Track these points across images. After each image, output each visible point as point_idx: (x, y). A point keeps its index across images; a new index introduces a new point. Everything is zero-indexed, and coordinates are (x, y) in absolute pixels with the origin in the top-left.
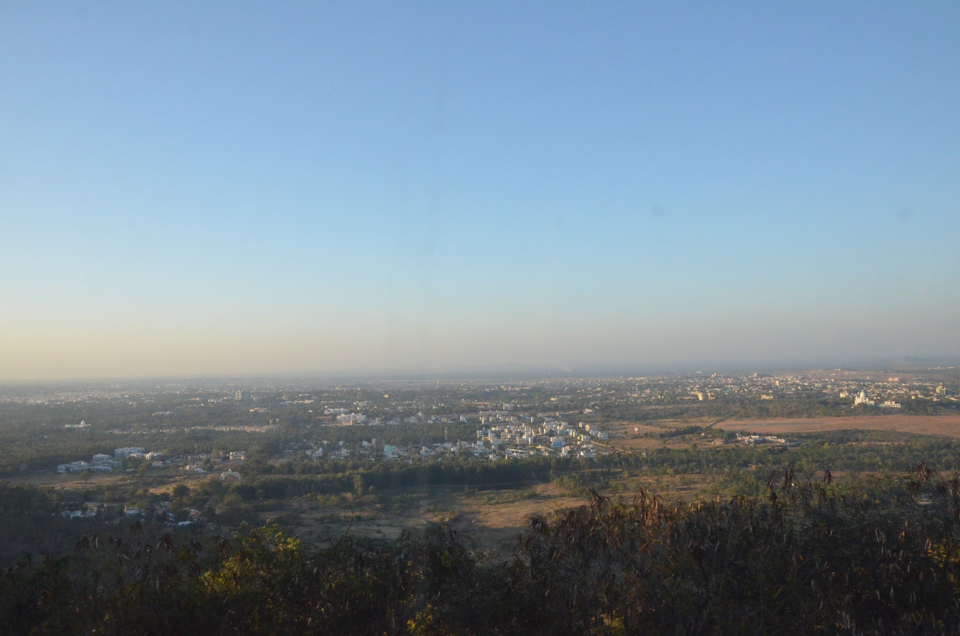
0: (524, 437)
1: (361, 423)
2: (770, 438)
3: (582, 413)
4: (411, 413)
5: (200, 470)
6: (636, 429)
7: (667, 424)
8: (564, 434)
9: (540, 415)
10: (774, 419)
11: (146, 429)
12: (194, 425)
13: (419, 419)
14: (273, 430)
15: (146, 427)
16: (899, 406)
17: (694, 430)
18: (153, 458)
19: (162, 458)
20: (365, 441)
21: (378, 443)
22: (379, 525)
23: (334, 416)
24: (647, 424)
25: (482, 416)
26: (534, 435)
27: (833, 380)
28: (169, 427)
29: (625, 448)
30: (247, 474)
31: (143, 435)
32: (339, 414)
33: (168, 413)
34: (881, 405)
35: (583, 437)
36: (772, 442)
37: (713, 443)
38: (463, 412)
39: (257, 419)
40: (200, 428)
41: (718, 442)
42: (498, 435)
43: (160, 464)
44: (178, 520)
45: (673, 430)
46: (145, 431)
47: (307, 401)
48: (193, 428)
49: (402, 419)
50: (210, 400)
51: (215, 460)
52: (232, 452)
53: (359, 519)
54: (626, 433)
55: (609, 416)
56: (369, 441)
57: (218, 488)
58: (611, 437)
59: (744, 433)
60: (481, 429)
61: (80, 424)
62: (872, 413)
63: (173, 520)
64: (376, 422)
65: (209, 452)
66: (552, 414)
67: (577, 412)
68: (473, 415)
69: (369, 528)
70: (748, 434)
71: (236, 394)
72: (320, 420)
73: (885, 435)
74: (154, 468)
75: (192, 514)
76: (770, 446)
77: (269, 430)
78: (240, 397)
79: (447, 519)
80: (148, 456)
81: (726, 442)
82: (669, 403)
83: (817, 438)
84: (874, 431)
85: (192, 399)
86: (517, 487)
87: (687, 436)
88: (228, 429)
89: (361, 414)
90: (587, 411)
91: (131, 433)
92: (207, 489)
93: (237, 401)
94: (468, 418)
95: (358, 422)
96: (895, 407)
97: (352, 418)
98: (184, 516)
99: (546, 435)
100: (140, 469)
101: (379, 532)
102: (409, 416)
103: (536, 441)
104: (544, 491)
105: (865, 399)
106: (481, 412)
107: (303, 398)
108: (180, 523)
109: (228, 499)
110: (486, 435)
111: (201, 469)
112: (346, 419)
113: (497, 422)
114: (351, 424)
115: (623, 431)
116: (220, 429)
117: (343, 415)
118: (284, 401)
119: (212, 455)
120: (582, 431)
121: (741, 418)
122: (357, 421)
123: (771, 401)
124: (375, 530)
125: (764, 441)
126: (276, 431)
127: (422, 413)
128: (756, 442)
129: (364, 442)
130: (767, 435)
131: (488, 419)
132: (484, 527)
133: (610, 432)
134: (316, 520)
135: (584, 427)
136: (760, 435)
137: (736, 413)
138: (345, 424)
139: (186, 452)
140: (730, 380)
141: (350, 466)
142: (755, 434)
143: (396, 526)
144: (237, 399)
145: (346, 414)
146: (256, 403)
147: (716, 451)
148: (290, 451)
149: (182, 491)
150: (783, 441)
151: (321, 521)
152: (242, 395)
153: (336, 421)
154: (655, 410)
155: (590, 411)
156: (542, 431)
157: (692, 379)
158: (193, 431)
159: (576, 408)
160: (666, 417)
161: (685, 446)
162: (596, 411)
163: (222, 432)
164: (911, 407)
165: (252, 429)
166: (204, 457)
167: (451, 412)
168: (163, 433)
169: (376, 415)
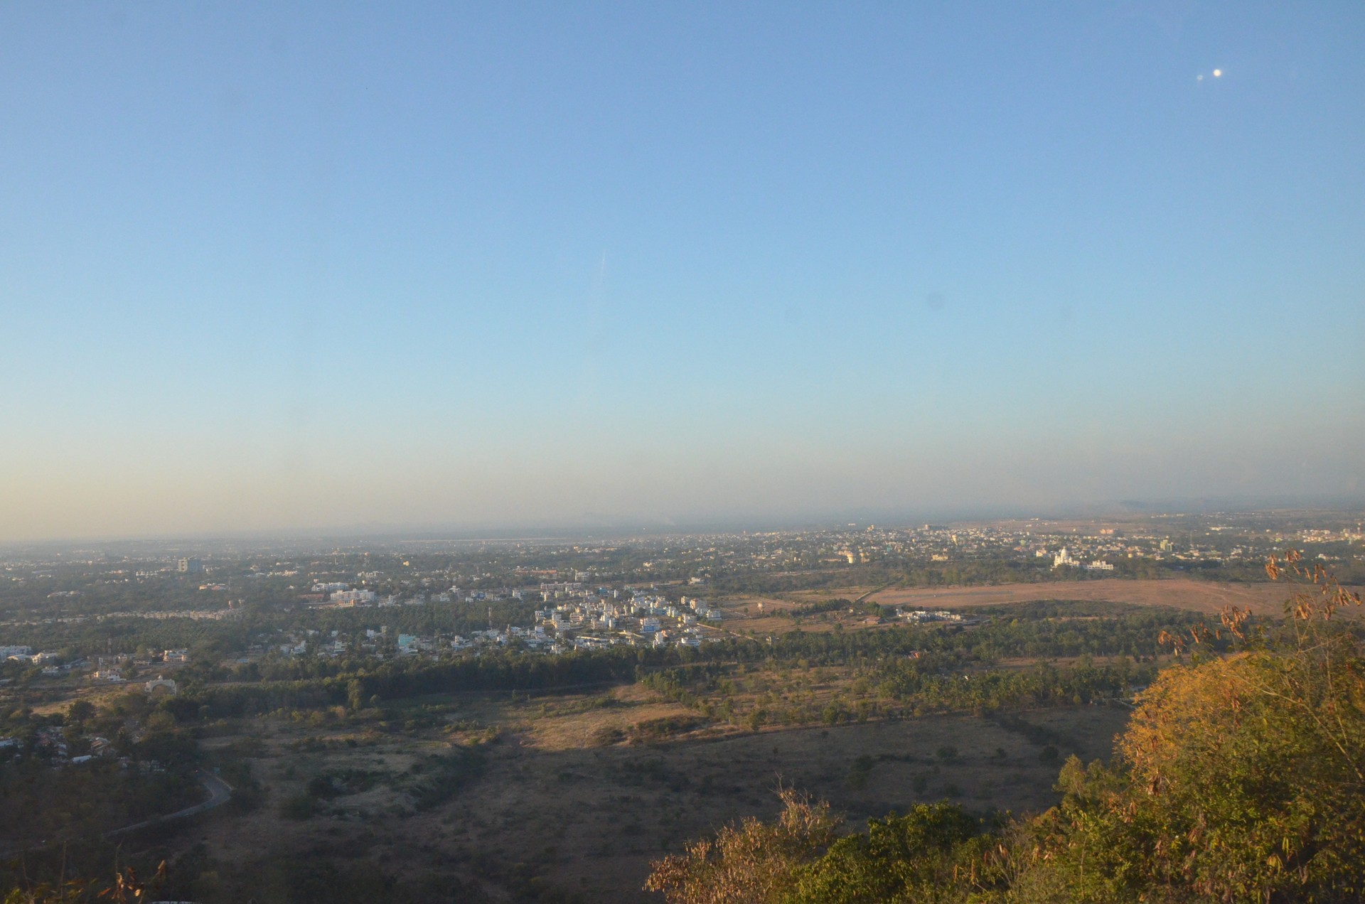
0: (603, 619)
1: (367, 603)
2: (940, 614)
3: (686, 583)
4: (443, 587)
5: (116, 678)
6: (760, 605)
7: (803, 597)
8: (660, 613)
9: (627, 587)
10: (948, 588)
11: (38, 618)
12: (113, 610)
13: (453, 596)
14: (232, 616)
15: (37, 614)
16: (1110, 567)
17: (838, 605)
18: (43, 662)
19: (58, 662)
20: (371, 629)
21: (391, 632)
22: (381, 753)
23: (327, 593)
24: (776, 598)
25: (544, 591)
26: (617, 615)
27: (1028, 534)
28: (73, 615)
29: (744, 632)
30: (186, 683)
31: (31, 627)
32: (334, 591)
33: (72, 593)
34: (1088, 566)
35: (686, 618)
36: (943, 619)
37: (864, 622)
38: (518, 585)
39: (212, 601)
40: (120, 615)
41: (871, 621)
42: (565, 617)
43: (54, 670)
44: (71, 755)
45: (811, 605)
46: (35, 621)
47: (287, 573)
48: (109, 615)
49: (428, 596)
50: (139, 573)
51: (140, 662)
52: (168, 649)
53: (353, 744)
54: (746, 610)
55: (723, 587)
56: (377, 629)
57: (141, 705)
58: (725, 617)
59: (907, 608)
60: (541, 608)
62: (1076, 577)
63: (66, 754)
64: (390, 601)
65: (130, 650)
66: (645, 586)
67: (680, 582)
68: (532, 590)
69: (366, 757)
70: (912, 609)
71: (180, 564)
72: (305, 601)
73: (1093, 607)
74: (47, 676)
75: (95, 744)
76: (940, 625)
77: (228, 616)
78: (186, 568)
79: (483, 741)
80: (36, 658)
81: (882, 621)
82: (807, 567)
83: (1003, 613)
84: (1078, 601)
85: (112, 572)
86: (589, 691)
87: (829, 614)
88: (165, 616)
89: (366, 590)
90: (694, 580)
91: (13, 625)
92: (123, 706)
93: (181, 574)
94: (523, 594)
95: (363, 601)
96: (1106, 568)
97: (353, 596)
98: (84, 748)
99: (634, 615)
100: (24, 679)
101: (381, 762)
102: (438, 592)
103: (620, 624)
104: (625, 696)
105: (1068, 559)
106: (542, 585)
107: (282, 569)
108: (75, 759)
109: (154, 720)
110: (549, 617)
111: (118, 677)
112: (343, 598)
113: (565, 599)
114: (351, 604)
115: (743, 608)
116: (152, 616)
117: (340, 592)
118: (251, 572)
119: (136, 655)
120: (686, 610)
121: (902, 587)
122: (360, 600)
123: (944, 562)
124: (374, 761)
125: (933, 619)
126: (237, 617)
127: (457, 587)
128: (922, 619)
129: (368, 631)
130: (938, 610)
131: (553, 594)
132: (537, 750)
133: (724, 609)
134: (288, 748)
135: (688, 604)
136: (928, 610)
137: (898, 580)
138: (342, 606)
139: (97, 651)
140: (892, 535)
141: (345, 667)
142: (921, 609)
143: (408, 753)
144: (180, 570)
145: (344, 591)
146: (209, 577)
147: (867, 633)
148: (257, 647)
149: (83, 710)
150: (958, 617)
151: (294, 748)
152: (188, 565)
153: (329, 602)
154: (788, 577)
155: (698, 580)
156: (629, 610)
157: (839, 533)
158: (111, 621)
159: (678, 576)
160: (803, 587)
161: (825, 627)
162: (706, 580)
163: (155, 620)
164: (1126, 569)
165: (201, 616)
166: (123, 658)
167: (500, 584)
168: (62, 623)
169: (389, 592)
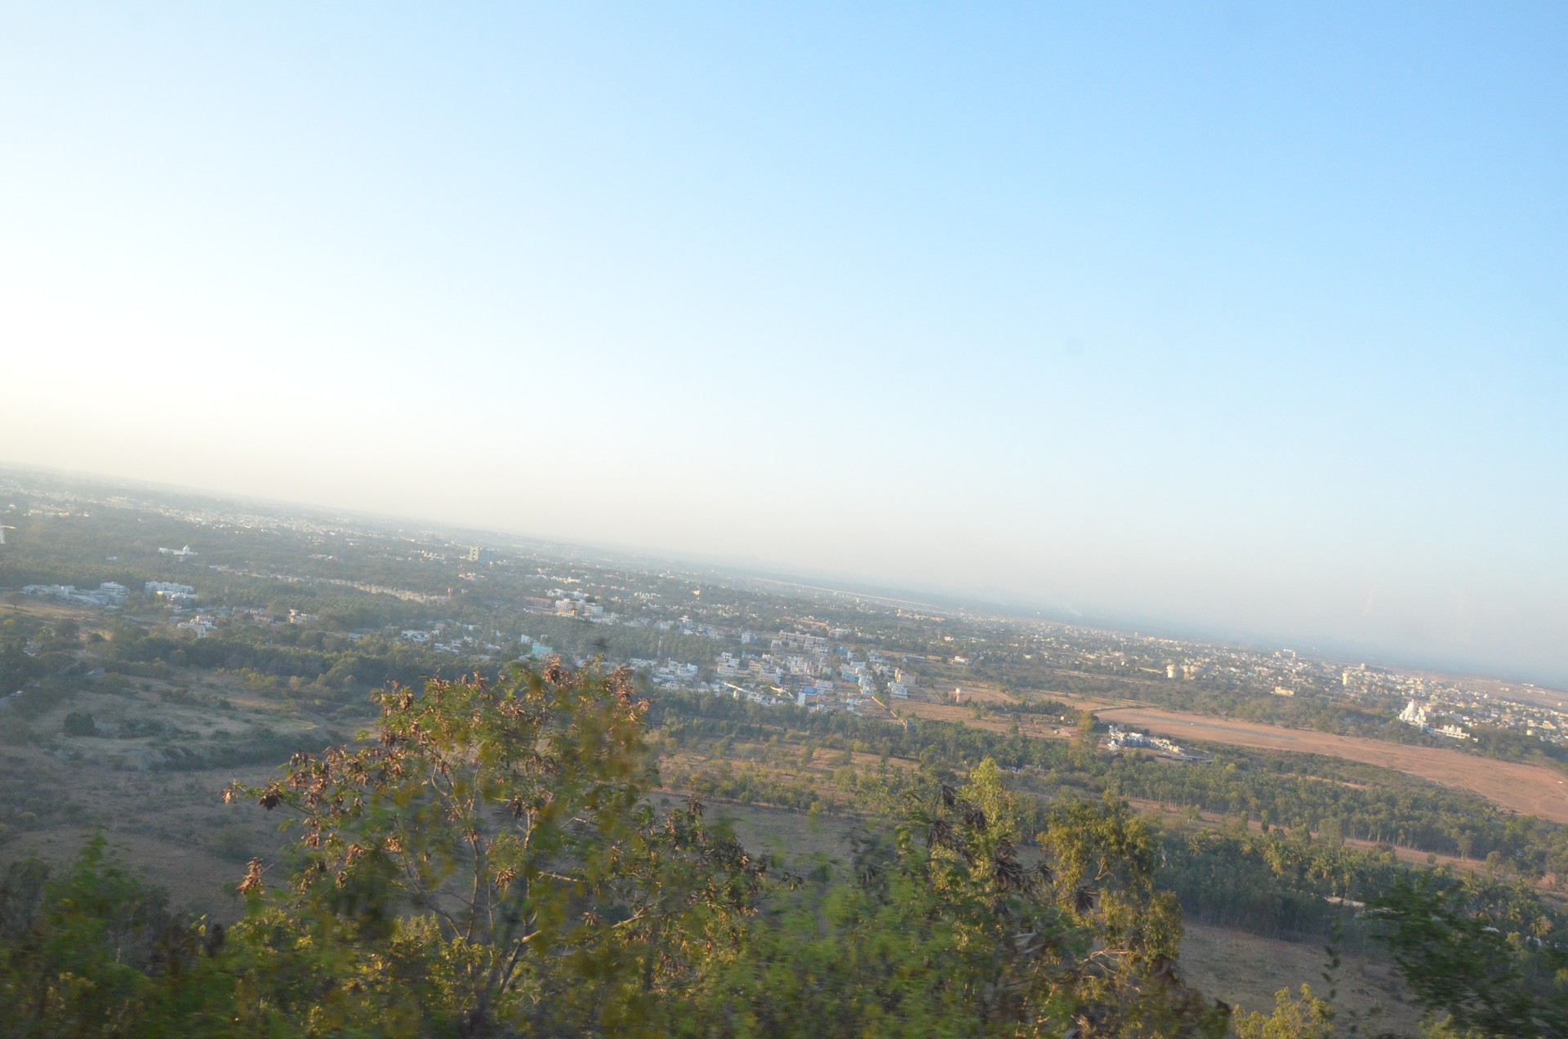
2: (1157, 742)
6: (958, 692)
16: (1463, 736)
17: (1050, 709)
23: (554, 599)
29: (903, 713)
34: (1434, 729)
36: (1159, 748)
37: (1055, 732)
41: (1066, 733)
49: (653, 621)
50: (428, 555)
58: (913, 696)
59: (1126, 728)
61: (182, 549)
70: (1131, 730)
76: (1153, 754)
81: (1078, 735)
87: (1027, 716)
96: (1460, 737)
102: (667, 619)
105: (1414, 717)
112: (566, 607)
114: (569, 615)
122: (583, 613)
128: (1129, 743)
136: (1146, 733)
138: (561, 614)
142: (1137, 731)
150: (1176, 749)
152: (480, 556)
153: (553, 609)
164: (1486, 741)
169: (620, 610)
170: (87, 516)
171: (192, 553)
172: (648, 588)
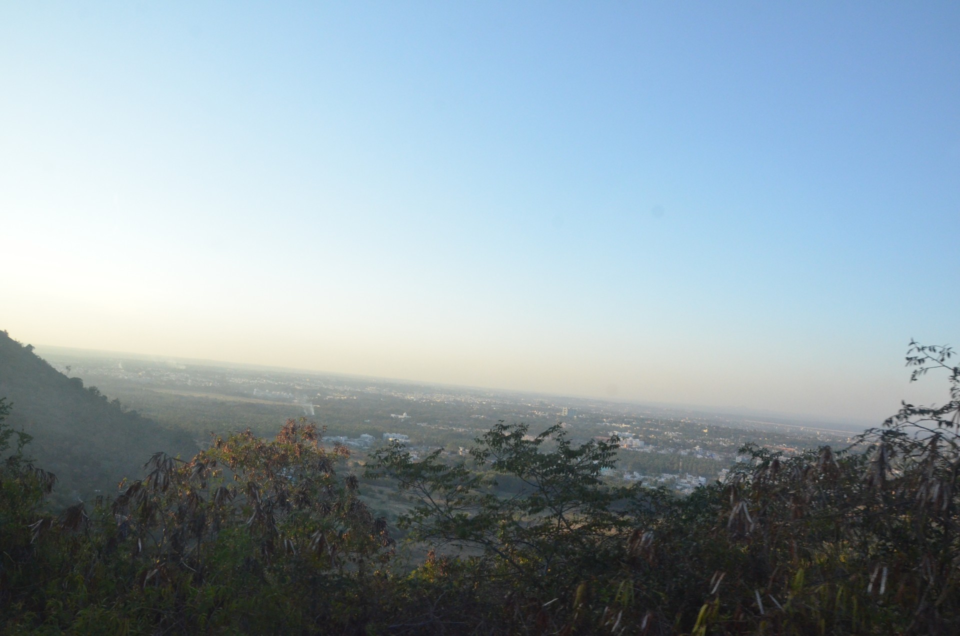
28: (465, 427)
33: (482, 416)
49: (676, 450)
50: (538, 413)
61: (403, 415)
71: (563, 410)
89: (638, 440)
95: (634, 447)
102: (686, 448)
118: (604, 422)
144: (563, 415)
152: (567, 412)
169: (655, 443)
170: (355, 398)
171: (408, 417)
172: (673, 429)
